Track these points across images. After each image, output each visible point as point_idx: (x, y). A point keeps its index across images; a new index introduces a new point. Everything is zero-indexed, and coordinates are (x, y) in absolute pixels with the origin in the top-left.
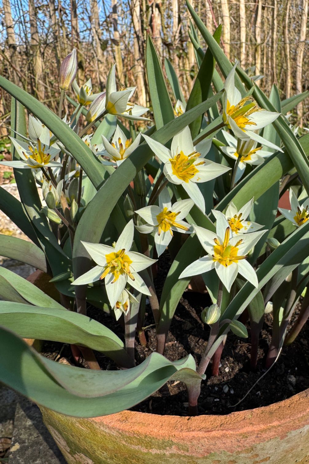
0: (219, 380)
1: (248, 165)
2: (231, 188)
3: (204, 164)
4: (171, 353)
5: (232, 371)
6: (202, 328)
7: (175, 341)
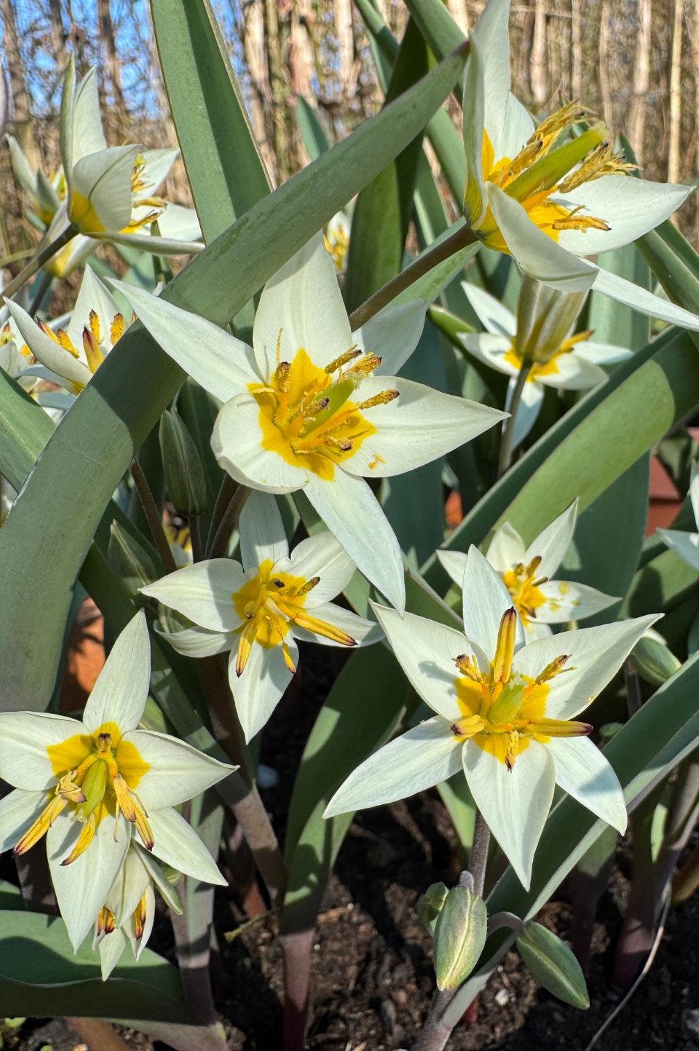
0: (479, 1037)
1: (549, 391)
2: (500, 470)
3: (396, 401)
4: (336, 946)
5: (517, 1004)
6: (424, 856)
7: (345, 905)
